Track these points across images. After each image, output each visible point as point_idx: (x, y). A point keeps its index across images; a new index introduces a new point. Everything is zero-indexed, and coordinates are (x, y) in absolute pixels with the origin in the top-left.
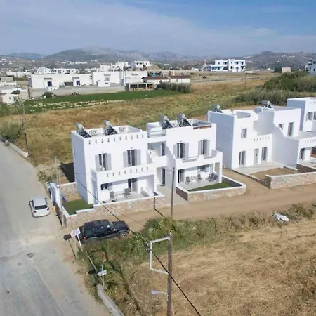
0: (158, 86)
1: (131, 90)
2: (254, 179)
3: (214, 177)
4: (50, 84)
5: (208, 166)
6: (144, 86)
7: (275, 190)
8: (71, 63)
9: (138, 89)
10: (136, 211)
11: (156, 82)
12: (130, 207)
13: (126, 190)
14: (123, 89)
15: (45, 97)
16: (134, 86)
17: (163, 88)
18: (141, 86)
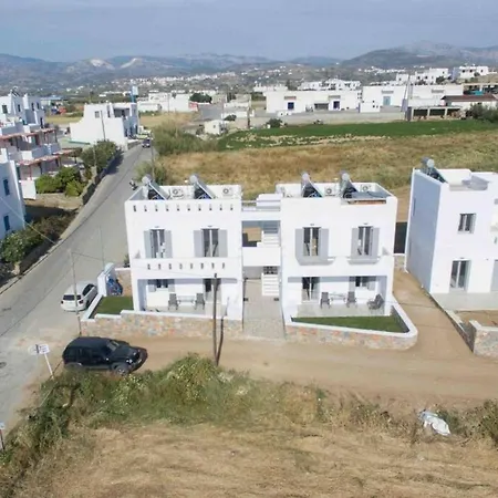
0: (468, 113)
1: (414, 119)
2: (454, 324)
3: (378, 302)
4: (291, 106)
5: (373, 279)
6: (441, 112)
7: (482, 357)
8: (380, 71)
9: (429, 117)
10: (190, 335)
11: (466, 106)
12: (179, 326)
13: (199, 295)
14: (401, 116)
15: (269, 126)
16: (421, 112)
17: (476, 117)
18: (434, 112)
